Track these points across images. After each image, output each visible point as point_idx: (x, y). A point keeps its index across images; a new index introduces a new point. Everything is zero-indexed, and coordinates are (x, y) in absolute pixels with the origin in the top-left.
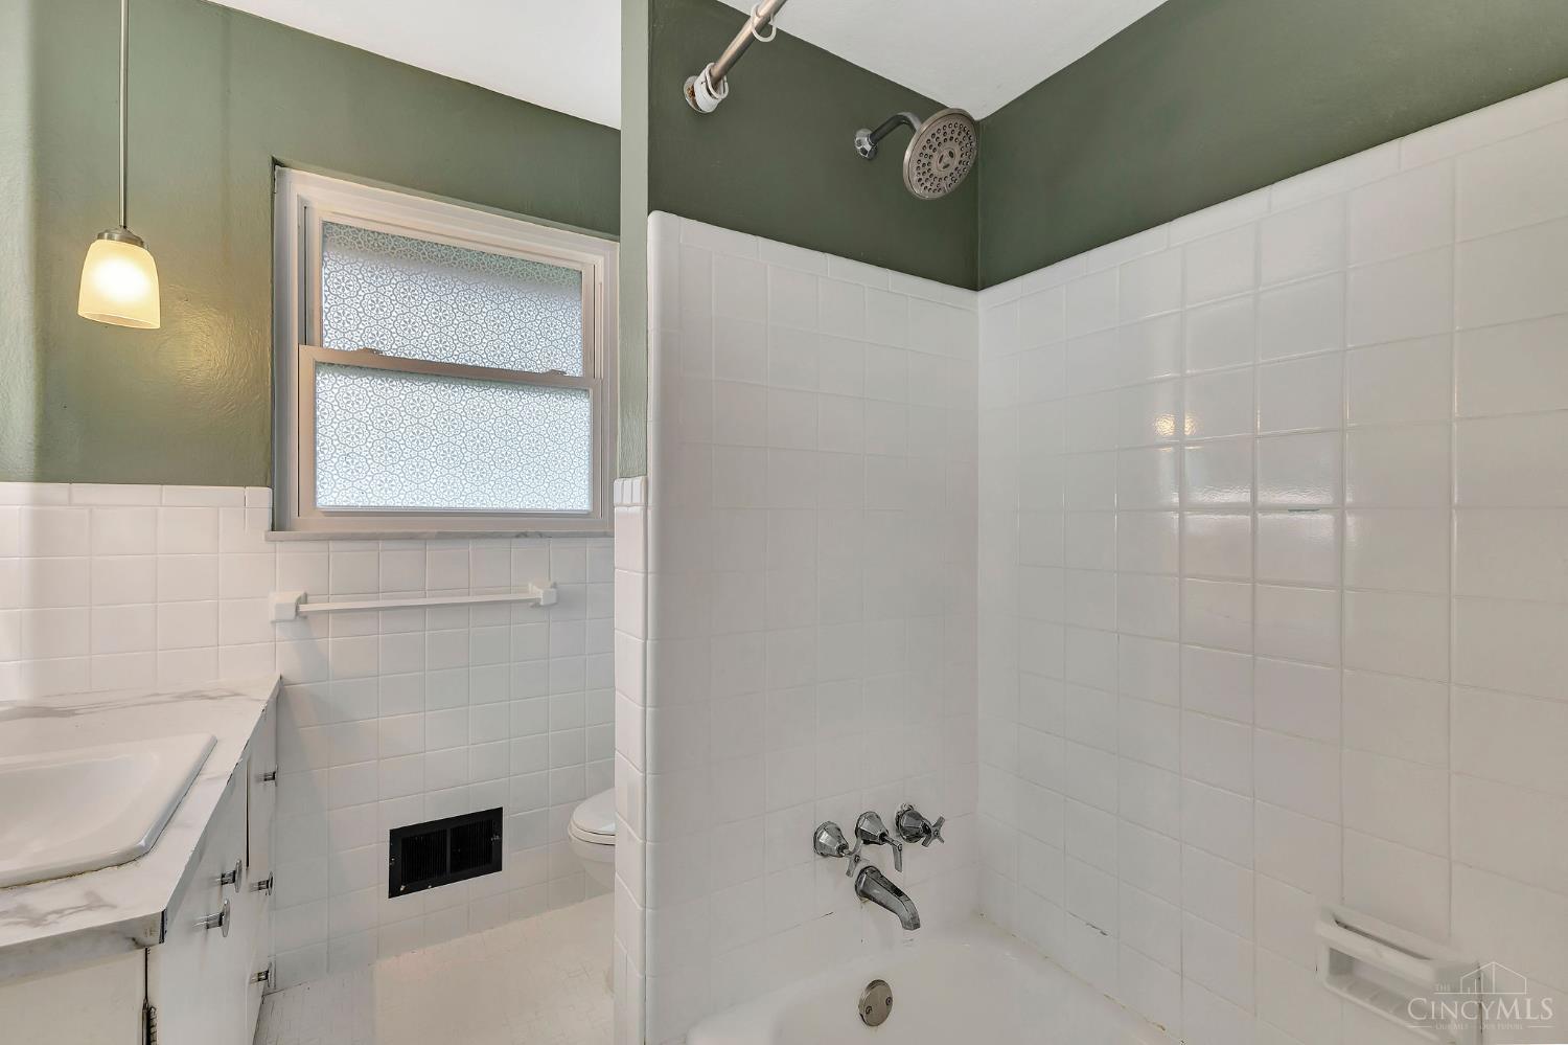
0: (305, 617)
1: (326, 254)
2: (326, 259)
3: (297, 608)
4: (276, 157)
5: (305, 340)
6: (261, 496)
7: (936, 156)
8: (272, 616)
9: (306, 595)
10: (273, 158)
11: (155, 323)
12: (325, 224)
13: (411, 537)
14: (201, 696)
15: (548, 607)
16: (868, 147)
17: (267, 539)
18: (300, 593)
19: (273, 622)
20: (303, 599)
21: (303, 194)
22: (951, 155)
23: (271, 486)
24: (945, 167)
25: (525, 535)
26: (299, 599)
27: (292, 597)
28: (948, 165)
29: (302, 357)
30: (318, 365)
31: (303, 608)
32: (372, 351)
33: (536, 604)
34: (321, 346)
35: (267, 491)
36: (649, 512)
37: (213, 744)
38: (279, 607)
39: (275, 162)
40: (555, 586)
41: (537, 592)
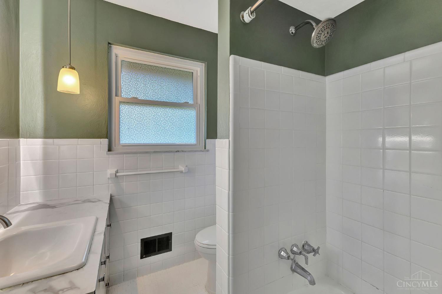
0: (117, 177)
1: (122, 70)
2: (122, 71)
3: (116, 174)
4: (109, 42)
5: (116, 95)
6: (105, 141)
7: (323, 34)
8: (109, 176)
9: (118, 170)
10: (108, 42)
11: (78, 92)
12: (122, 61)
13: (147, 153)
14: (89, 201)
15: (185, 173)
16: (294, 32)
17: (107, 154)
18: (116, 170)
19: (109, 178)
20: (117, 172)
21: (117, 53)
22: (328, 33)
23: (108, 139)
24: (325, 37)
25: (178, 151)
26: (116, 172)
27: (113, 171)
28: (326, 36)
29: (116, 100)
30: (120, 102)
31: (118, 174)
32: (135, 98)
33: (181, 172)
34: (121, 96)
35: (107, 139)
36: (230, 150)
37: (97, 219)
38: (111, 174)
39: (109, 43)
40: (187, 166)
41: (182, 168)
